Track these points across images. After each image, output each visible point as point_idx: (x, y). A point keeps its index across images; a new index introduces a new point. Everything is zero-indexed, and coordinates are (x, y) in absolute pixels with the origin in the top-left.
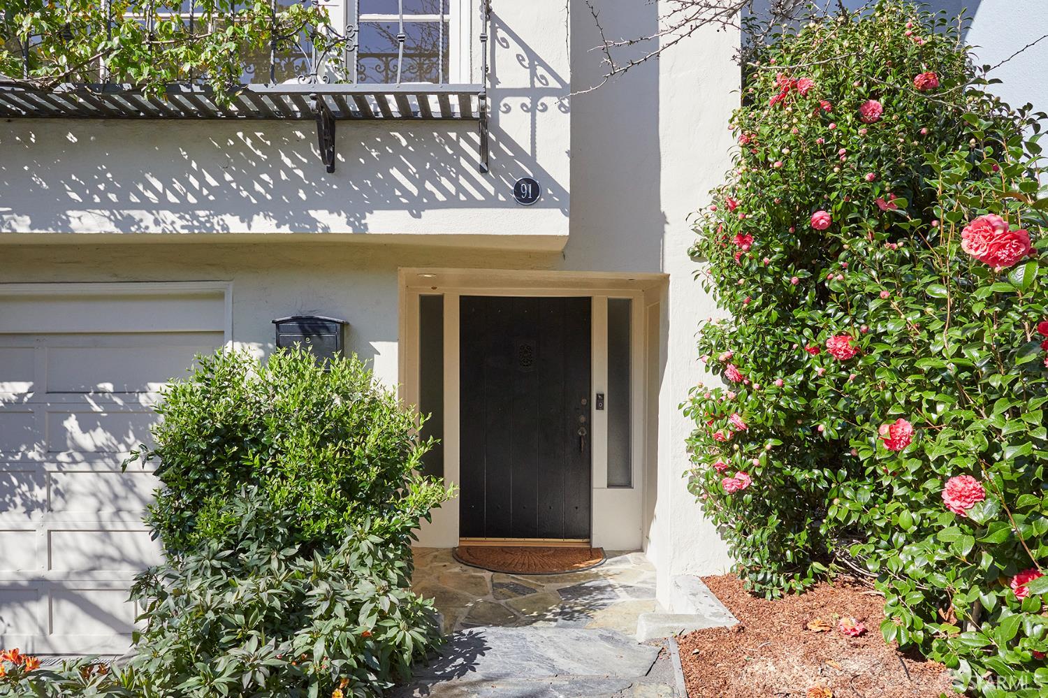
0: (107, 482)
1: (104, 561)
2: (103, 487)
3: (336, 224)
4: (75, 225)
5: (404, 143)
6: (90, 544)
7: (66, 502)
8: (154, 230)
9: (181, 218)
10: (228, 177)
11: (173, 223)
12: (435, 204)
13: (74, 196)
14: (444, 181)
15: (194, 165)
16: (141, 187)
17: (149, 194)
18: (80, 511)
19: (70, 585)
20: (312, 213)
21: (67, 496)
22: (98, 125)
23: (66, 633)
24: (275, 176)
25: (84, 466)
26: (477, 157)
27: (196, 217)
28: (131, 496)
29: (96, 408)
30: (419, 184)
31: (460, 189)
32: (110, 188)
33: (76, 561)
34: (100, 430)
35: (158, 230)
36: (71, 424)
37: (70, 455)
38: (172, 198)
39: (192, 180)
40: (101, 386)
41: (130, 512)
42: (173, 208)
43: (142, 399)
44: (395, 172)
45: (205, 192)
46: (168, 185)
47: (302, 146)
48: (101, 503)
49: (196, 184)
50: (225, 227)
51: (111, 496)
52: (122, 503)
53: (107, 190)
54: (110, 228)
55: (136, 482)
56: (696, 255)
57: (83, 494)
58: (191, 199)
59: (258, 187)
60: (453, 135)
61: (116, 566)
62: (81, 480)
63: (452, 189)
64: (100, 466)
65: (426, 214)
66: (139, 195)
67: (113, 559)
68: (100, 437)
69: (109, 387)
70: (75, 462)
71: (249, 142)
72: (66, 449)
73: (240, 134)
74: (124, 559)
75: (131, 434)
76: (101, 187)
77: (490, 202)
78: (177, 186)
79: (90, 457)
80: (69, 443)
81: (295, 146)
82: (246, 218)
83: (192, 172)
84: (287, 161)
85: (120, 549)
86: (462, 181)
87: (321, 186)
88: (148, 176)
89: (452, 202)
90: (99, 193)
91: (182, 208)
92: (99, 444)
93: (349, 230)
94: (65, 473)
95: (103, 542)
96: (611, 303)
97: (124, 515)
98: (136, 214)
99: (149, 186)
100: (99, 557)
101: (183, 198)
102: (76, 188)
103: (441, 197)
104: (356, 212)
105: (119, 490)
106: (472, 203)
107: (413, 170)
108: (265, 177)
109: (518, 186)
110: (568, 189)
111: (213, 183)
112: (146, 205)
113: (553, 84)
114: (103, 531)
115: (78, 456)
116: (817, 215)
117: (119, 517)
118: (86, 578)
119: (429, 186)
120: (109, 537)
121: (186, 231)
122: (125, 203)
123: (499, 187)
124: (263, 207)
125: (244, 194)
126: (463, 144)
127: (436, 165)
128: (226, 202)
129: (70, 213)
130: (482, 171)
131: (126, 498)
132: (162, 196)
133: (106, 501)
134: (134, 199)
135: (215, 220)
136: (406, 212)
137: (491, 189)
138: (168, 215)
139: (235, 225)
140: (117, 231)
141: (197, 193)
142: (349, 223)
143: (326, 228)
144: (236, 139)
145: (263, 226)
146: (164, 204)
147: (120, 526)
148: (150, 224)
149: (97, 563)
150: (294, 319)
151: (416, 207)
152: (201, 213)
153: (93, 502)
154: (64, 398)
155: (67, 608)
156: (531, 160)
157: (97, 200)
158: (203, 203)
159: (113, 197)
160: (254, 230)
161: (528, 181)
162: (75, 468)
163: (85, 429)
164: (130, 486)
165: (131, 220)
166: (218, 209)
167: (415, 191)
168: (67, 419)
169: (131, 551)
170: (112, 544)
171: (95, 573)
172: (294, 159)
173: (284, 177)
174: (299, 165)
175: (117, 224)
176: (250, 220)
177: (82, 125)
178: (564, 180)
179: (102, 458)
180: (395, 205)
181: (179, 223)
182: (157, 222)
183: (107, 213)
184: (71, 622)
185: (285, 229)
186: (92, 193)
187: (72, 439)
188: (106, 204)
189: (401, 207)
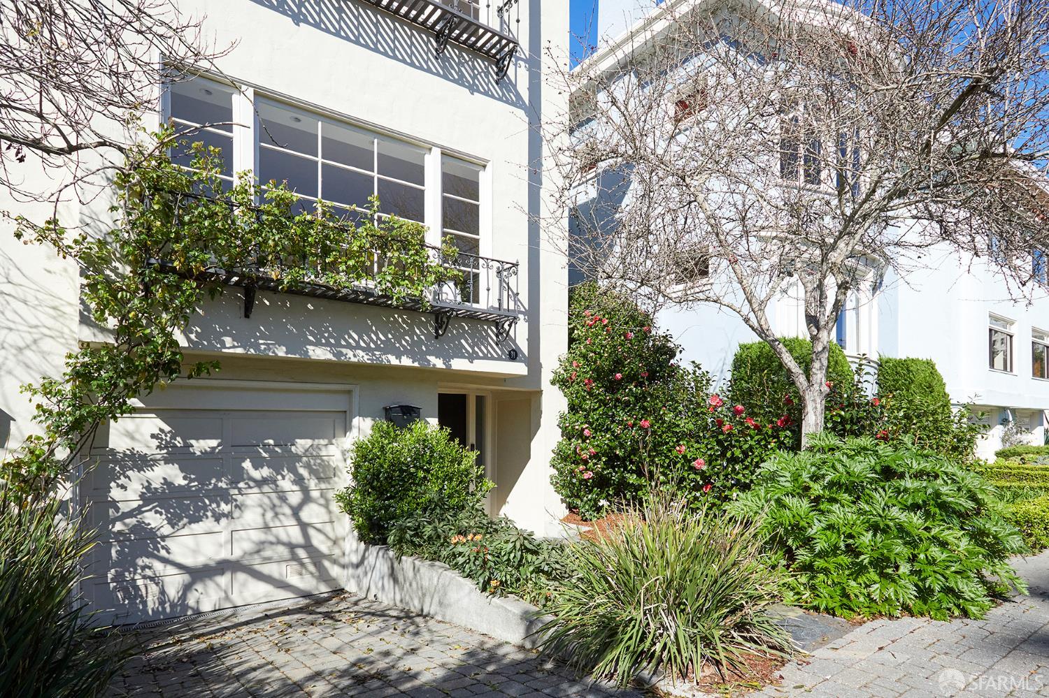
0: (269, 497)
1: (266, 545)
2: (266, 501)
3: (439, 363)
4: (311, 353)
5: (467, 328)
6: (257, 536)
7: (242, 511)
8: (354, 360)
9: (367, 354)
10: (390, 336)
11: (363, 357)
12: (479, 358)
13: (311, 338)
14: (483, 348)
15: (374, 328)
16: (346, 337)
17: (351, 341)
18: (251, 517)
19: (246, 562)
20: (428, 357)
21: (243, 508)
22: (325, 302)
23: (241, 592)
24: (412, 338)
25: (256, 490)
26: (495, 338)
27: (375, 355)
28: (284, 505)
29: (264, 455)
30: (472, 348)
31: (488, 351)
32: (331, 336)
33: (248, 546)
34: (266, 468)
35: (355, 360)
36: (247, 464)
37: (246, 484)
38: (362, 344)
39: (373, 336)
40: (266, 441)
41: (284, 514)
42: (363, 349)
43: (293, 449)
44: (463, 341)
45: (379, 342)
46: (361, 337)
47: (424, 325)
48: (265, 510)
49: (375, 338)
50: (389, 361)
51: (272, 506)
52: (278, 510)
53: (329, 337)
54: (330, 356)
55: (288, 497)
56: (553, 383)
57: (253, 506)
58: (372, 345)
59: (404, 342)
60: (486, 327)
61: (274, 547)
62: (252, 498)
63: (486, 352)
64: (266, 489)
65: (475, 361)
66: (345, 340)
67: (272, 543)
68: (265, 472)
69: (271, 442)
70: (250, 487)
71: (400, 320)
72: (243, 480)
73: (396, 316)
74: (279, 542)
75: (285, 470)
76: (326, 335)
77: (499, 359)
78: (365, 338)
79: (260, 483)
80: (245, 476)
81: (421, 325)
82: (398, 357)
83: (373, 332)
84: (418, 331)
85: (277, 538)
86: (489, 348)
87: (432, 345)
88: (351, 332)
89: (485, 357)
90: (325, 337)
91: (367, 350)
92: (265, 476)
93: (444, 367)
94: (242, 495)
95: (266, 533)
96: (478, 397)
97: (281, 517)
98: (344, 351)
99: (350, 337)
100: (263, 543)
101: (368, 345)
102: (312, 334)
103: (481, 355)
104: (447, 359)
105: (277, 502)
106: (493, 358)
107: (470, 341)
108: (407, 338)
109: (510, 352)
110: (527, 355)
111: (383, 338)
112: (349, 346)
113: (522, 309)
114: (267, 528)
115: (252, 484)
116: (618, 375)
117: (278, 518)
118: (256, 556)
119: (476, 349)
120: (270, 531)
121: (369, 362)
122: (338, 345)
123: (503, 352)
124: (407, 353)
125: (398, 345)
126: (489, 331)
127: (479, 340)
128: (388, 348)
129: (308, 347)
130: (497, 344)
131: (281, 506)
132: (357, 343)
133: (268, 509)
134: (343, 343)
135: (383, 357)
136: (467, 360)
137: (500, 353)
138: (360, 353)
139: (394, 361)
140: (334, 359)
141: (375, 343)
142: (444, 363)
143: (434, 365)
144: (394, 318)
145: (406, 361)
146: (358, 347)
147: (278, 524)
148: (352, 356)
149: (262, 547)
150: (399, 406)
151: (472, 357)
152: (377, 353)
153: (260, 510)
154: (243, 449)
155: (241, 576)
156: (514, 341)
157: (324, 341)
158: (378, 348)
159: (332, 341)
160: (403, 364)
161: (513, 350)
162: (250, 491)
163: (256, 467)
164: (283, 499)
165: (341, 354)
166: (385, 351)
167: (471, 351)
168: (244, 461)
169: (284, 538)
170: (272, 534)
171: (262, 553)
172: (421, 331)
173: (416, 339)
174: (423, 333)
175: (334, 355)
176: (400, 359)
177: (316, 301)
178: (525, 350)
179: (268, 484)
180: (463, 357)
181: (366, 357)
182: (355, 356)
183: (329, 349)
184: (244, 585)
185: (416, 364)
186: (321, 338)
187: (248, 474)
188: (328, 344)
189: (465, 357)
